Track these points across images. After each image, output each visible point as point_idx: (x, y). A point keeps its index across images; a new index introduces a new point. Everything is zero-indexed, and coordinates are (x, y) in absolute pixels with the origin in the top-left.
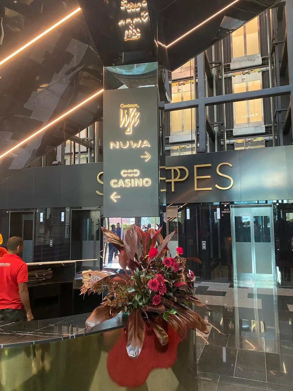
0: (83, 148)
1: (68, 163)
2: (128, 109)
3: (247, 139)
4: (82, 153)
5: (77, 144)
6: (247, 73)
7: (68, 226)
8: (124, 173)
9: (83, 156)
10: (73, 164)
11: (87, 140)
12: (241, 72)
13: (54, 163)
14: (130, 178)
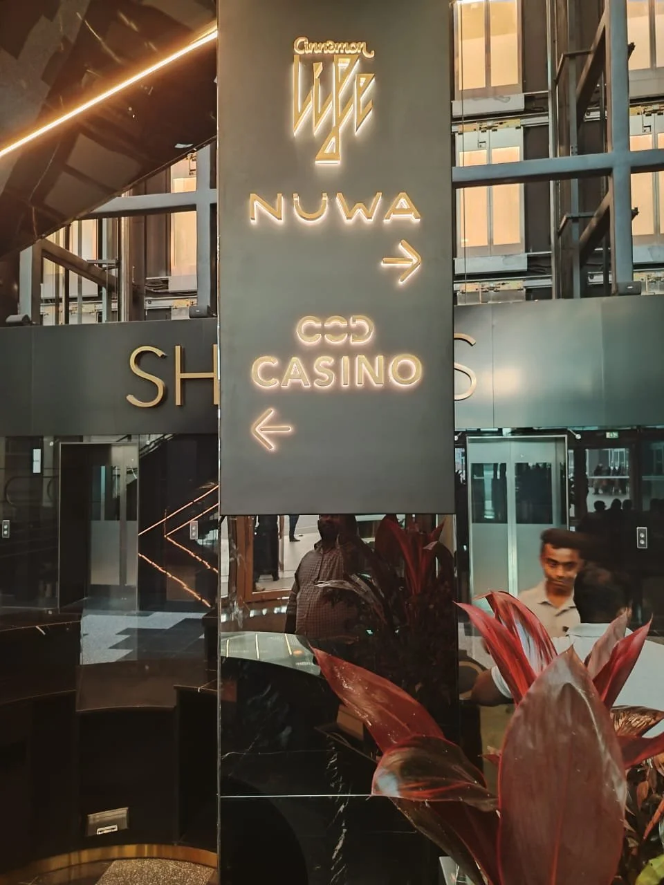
0: (90, 288)
1: (49, 321)
2: (327, 61)
3: (485, 283)
4: (86, 299)
5: (73, 276)
6: (490, 128)
7: (49, 479)
8: (310, 332)
9: (88, 307)
10: (64, 324)
11: (100, 265)
12: (477, 125)
13: (11, 318)
14: (337, 353)
